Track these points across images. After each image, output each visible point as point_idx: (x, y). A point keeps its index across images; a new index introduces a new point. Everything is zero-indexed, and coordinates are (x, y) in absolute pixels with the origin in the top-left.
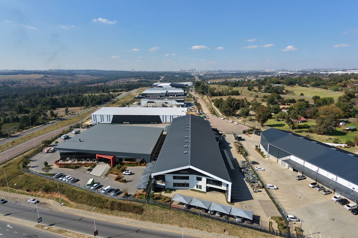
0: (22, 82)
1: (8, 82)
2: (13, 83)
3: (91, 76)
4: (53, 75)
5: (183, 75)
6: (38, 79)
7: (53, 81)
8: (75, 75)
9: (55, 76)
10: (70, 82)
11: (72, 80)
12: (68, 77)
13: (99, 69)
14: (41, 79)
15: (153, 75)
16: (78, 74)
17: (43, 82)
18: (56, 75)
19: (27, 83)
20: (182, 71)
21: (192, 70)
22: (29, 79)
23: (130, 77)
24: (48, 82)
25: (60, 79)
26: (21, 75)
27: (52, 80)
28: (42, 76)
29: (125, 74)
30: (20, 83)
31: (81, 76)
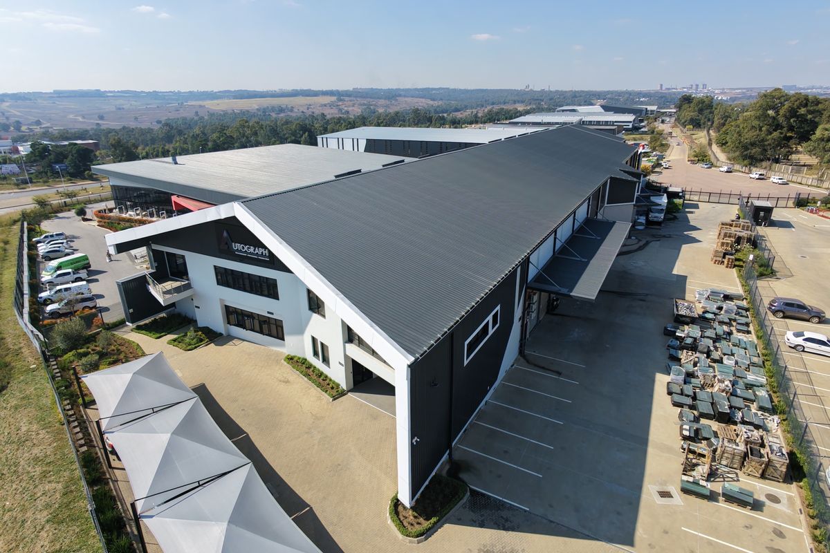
0: (295, 110)
1: (273, 109)
2: (281, 110)
3: (429, 100)
4: (356, 97)
5: (662, 97)
6: (325, 105)
7: (350, 109)
8: (397, 98)
9: (358, 99)
10: (381, 110)
11: (387, 106)
12: (382, 102)
13: (452, 87)
14: (331, 105)
15: (575, 96)
16: (405, 96)
17: (332, 111)
18: (361, 97)
19: (303, 112)
20: (664, 88)
21: (694, 87)
22: (310, 105)
23: (515, 102)
24: (340, 110)
25: (364, 104)
26: (301, 97)
27: (349, 106)
28: (334, 99)
29: (506, 97)
30: (292, 110)
31: (409, 100)
